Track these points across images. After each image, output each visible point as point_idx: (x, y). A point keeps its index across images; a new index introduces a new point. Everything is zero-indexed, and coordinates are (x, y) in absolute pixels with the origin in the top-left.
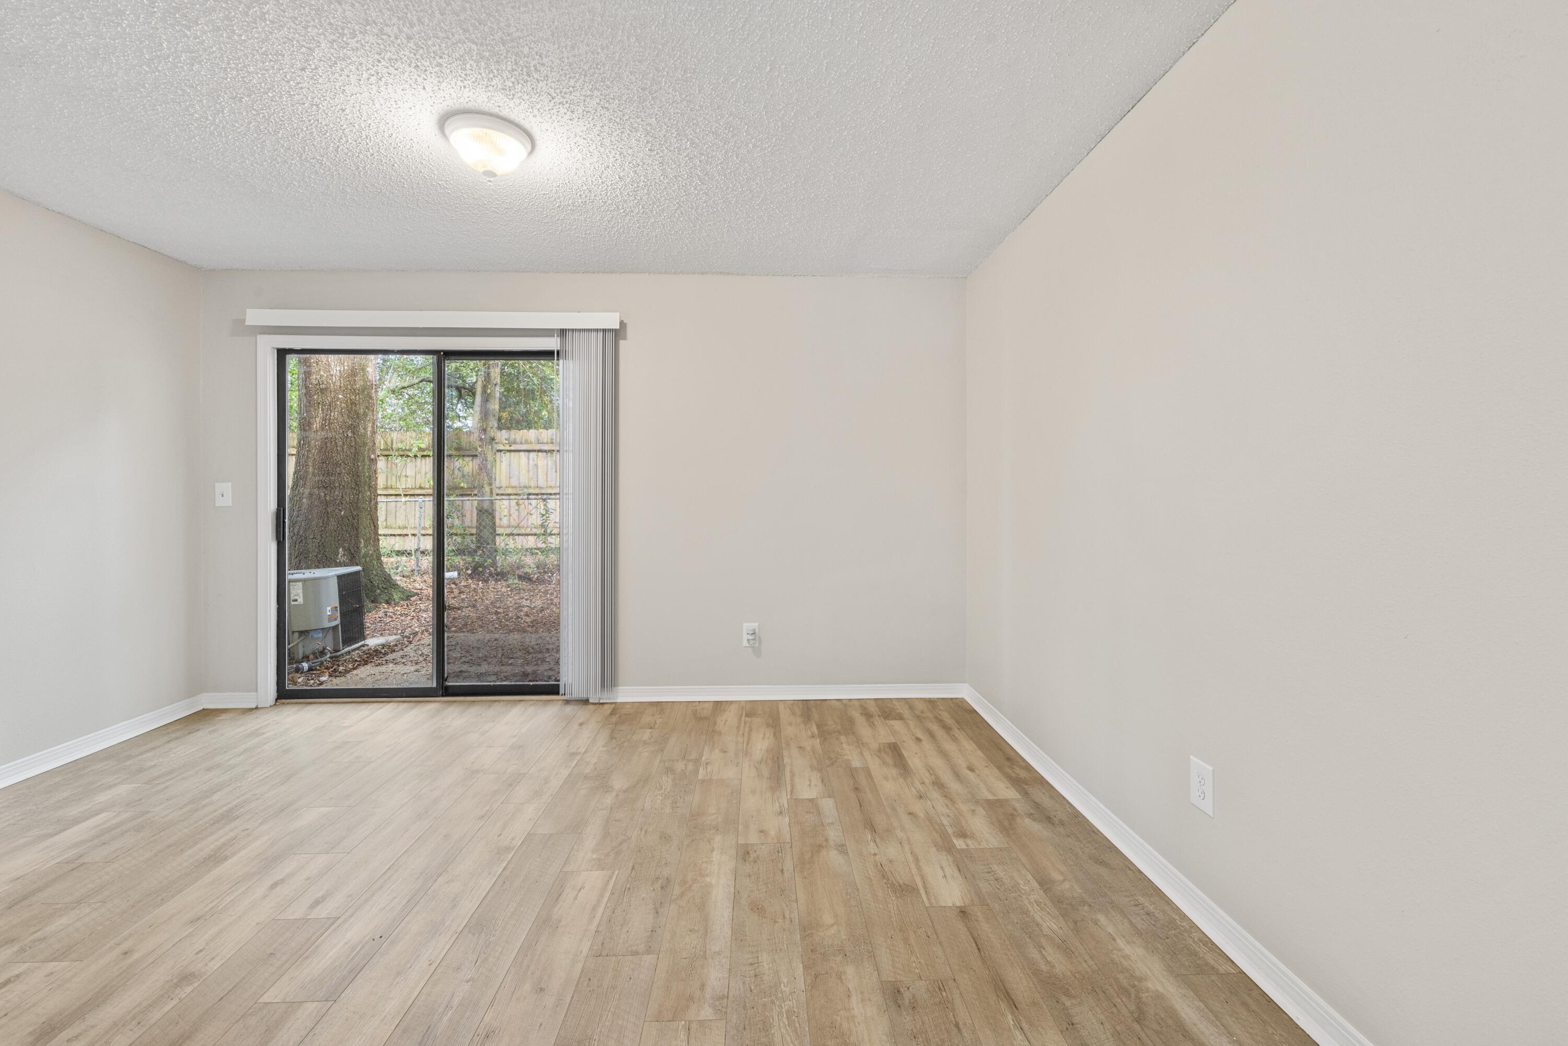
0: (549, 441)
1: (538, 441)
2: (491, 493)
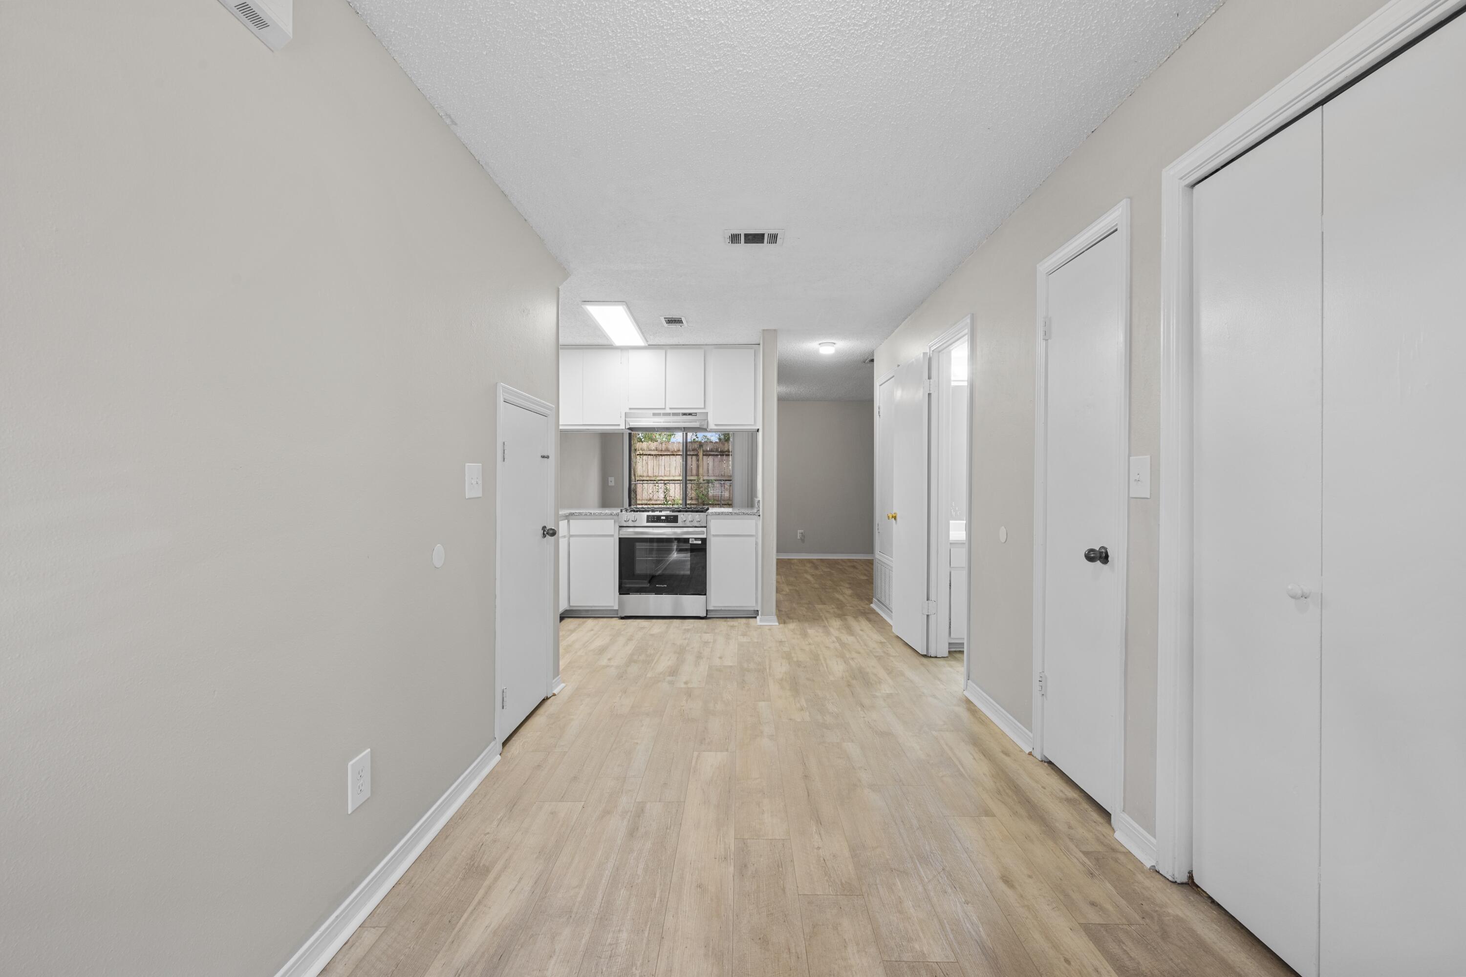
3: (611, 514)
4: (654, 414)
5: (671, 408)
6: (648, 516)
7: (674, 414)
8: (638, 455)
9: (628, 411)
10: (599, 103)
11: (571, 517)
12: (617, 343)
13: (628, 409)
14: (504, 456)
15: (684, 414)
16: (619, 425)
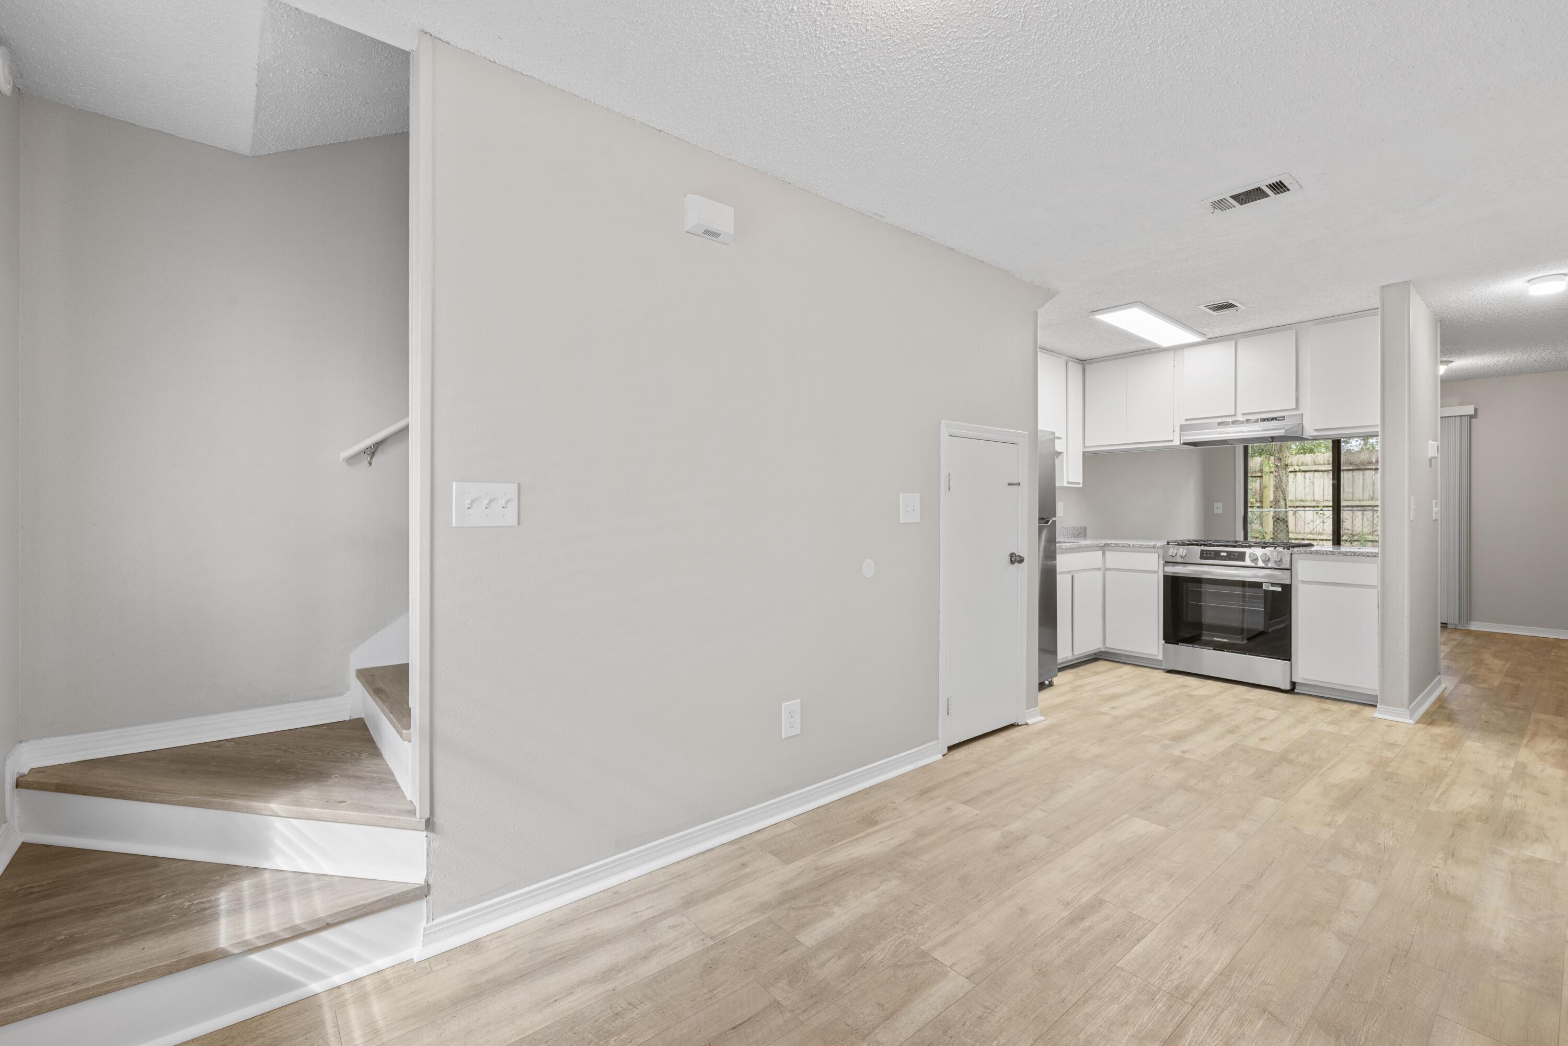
0: (1326, 462)
1: (1315, 463)
2: (1286, 506)
3: (1154, 547)
4: (1220, 424)
5: (1243, 414)
6: (1202, 551)
7: (1249, 421)
8: (1290, 472)
9: (1184, 423)
10: (973, 158)
11: (1107, 548)
12: (1164, 344)
13: (1184, 420)
14: (949, 486)
15: (1264, 420)
16: (1172, 441)
